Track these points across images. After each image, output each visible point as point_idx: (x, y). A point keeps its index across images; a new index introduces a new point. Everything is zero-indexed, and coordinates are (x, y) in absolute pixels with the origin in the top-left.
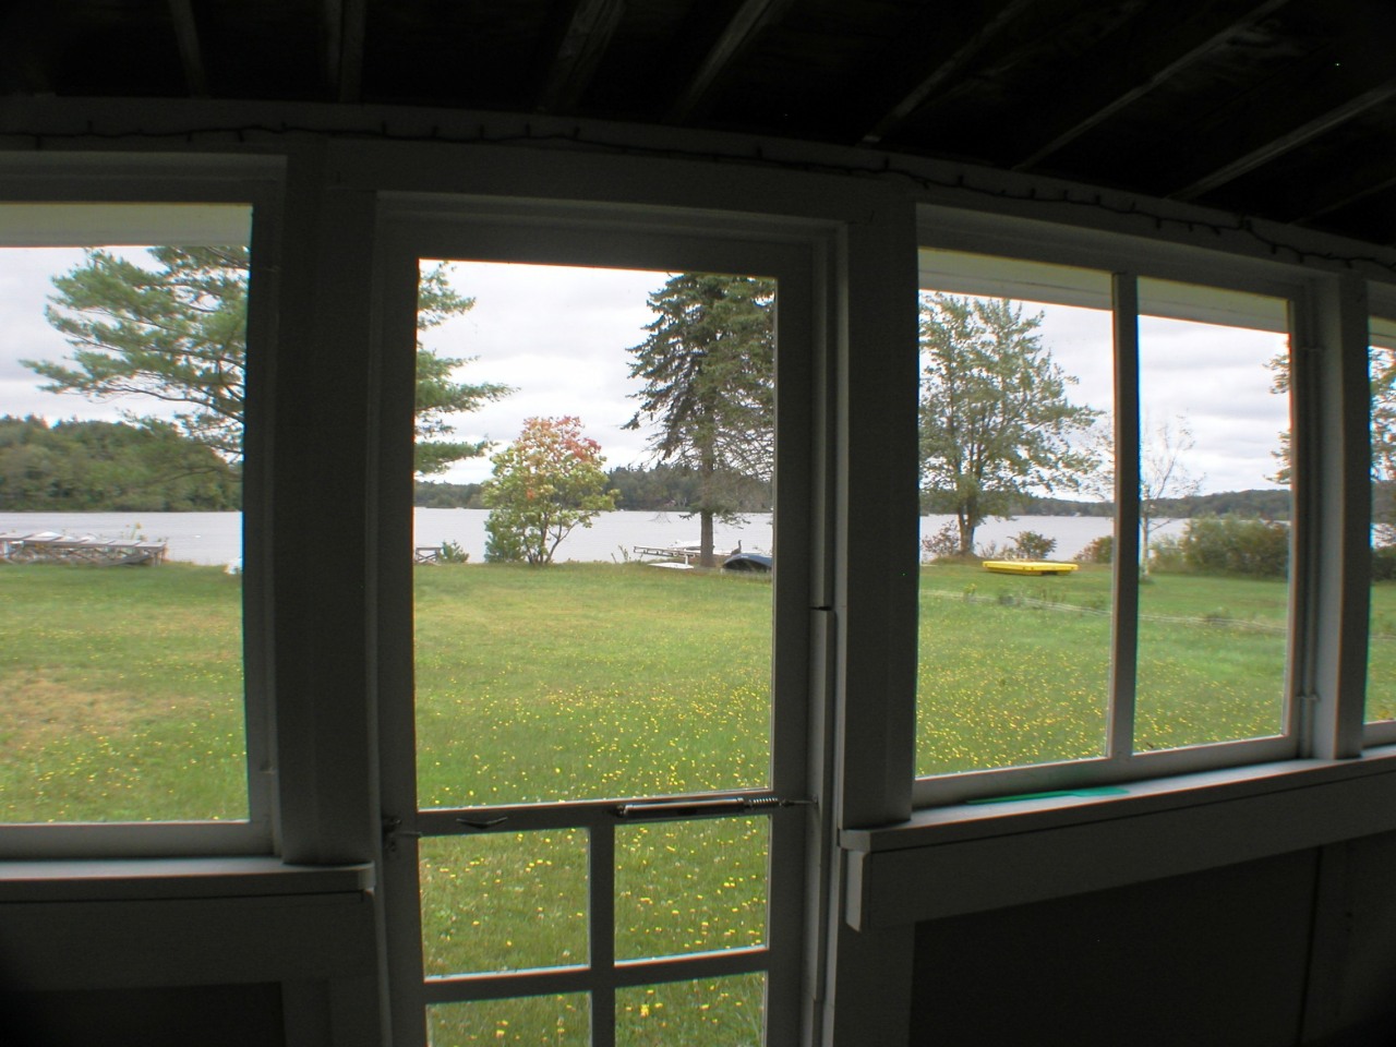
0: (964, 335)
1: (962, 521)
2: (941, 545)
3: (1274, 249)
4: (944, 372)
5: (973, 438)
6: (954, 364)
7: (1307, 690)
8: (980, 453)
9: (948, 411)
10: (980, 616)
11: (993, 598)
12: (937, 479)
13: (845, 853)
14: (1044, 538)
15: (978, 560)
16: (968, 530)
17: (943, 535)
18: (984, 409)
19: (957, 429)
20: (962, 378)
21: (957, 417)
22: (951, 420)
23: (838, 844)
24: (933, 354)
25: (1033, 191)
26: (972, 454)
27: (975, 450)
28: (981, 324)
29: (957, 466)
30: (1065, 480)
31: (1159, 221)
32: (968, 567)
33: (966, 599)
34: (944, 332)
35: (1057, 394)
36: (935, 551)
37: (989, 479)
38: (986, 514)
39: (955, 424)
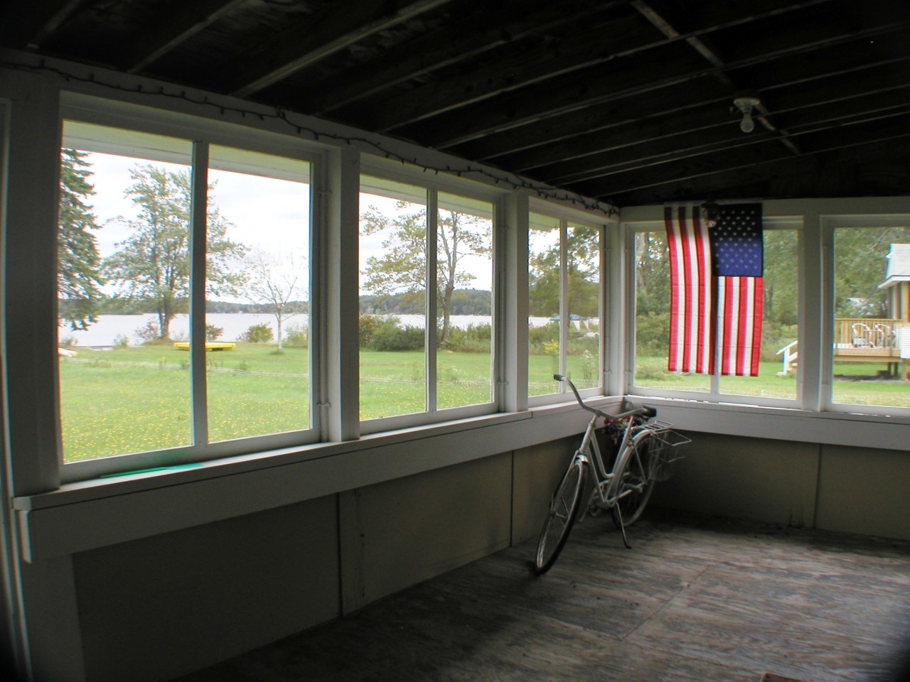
0: (163, 194)
1: (161, 317)
2: (148, 333)
3: (299, 130)
4: (150, 217)
5: (168, 262)
6: (157, 213)
7: (323, 401)
8: (173, 271)
9: (152, 244)
10: (168, 378)
11: (179, 366)
12: (145, 289)
13: (17, 512)
14: (215, 327)
15: (171, 342)
16: (165, 323)
17: (150, 327)
18: (175, 243)
19: (158, 256)
20: (161, 222)
21: (158, 248)
22: (153, 250)
23: (13, 507)
24: (144, 206)
25: (140, 87)
26: (167, 272)
27: (170, 270)
28: (174, 186)
29: (157, 281)
30: (228, 290)
31: (223, 110)
32: (165, 347)
33: (161, 368)
34: (151, 192)
35: (222, 234)
36: (143, 337)
37: (179, 289)
38: (176, 312)
39: (157, 252)
